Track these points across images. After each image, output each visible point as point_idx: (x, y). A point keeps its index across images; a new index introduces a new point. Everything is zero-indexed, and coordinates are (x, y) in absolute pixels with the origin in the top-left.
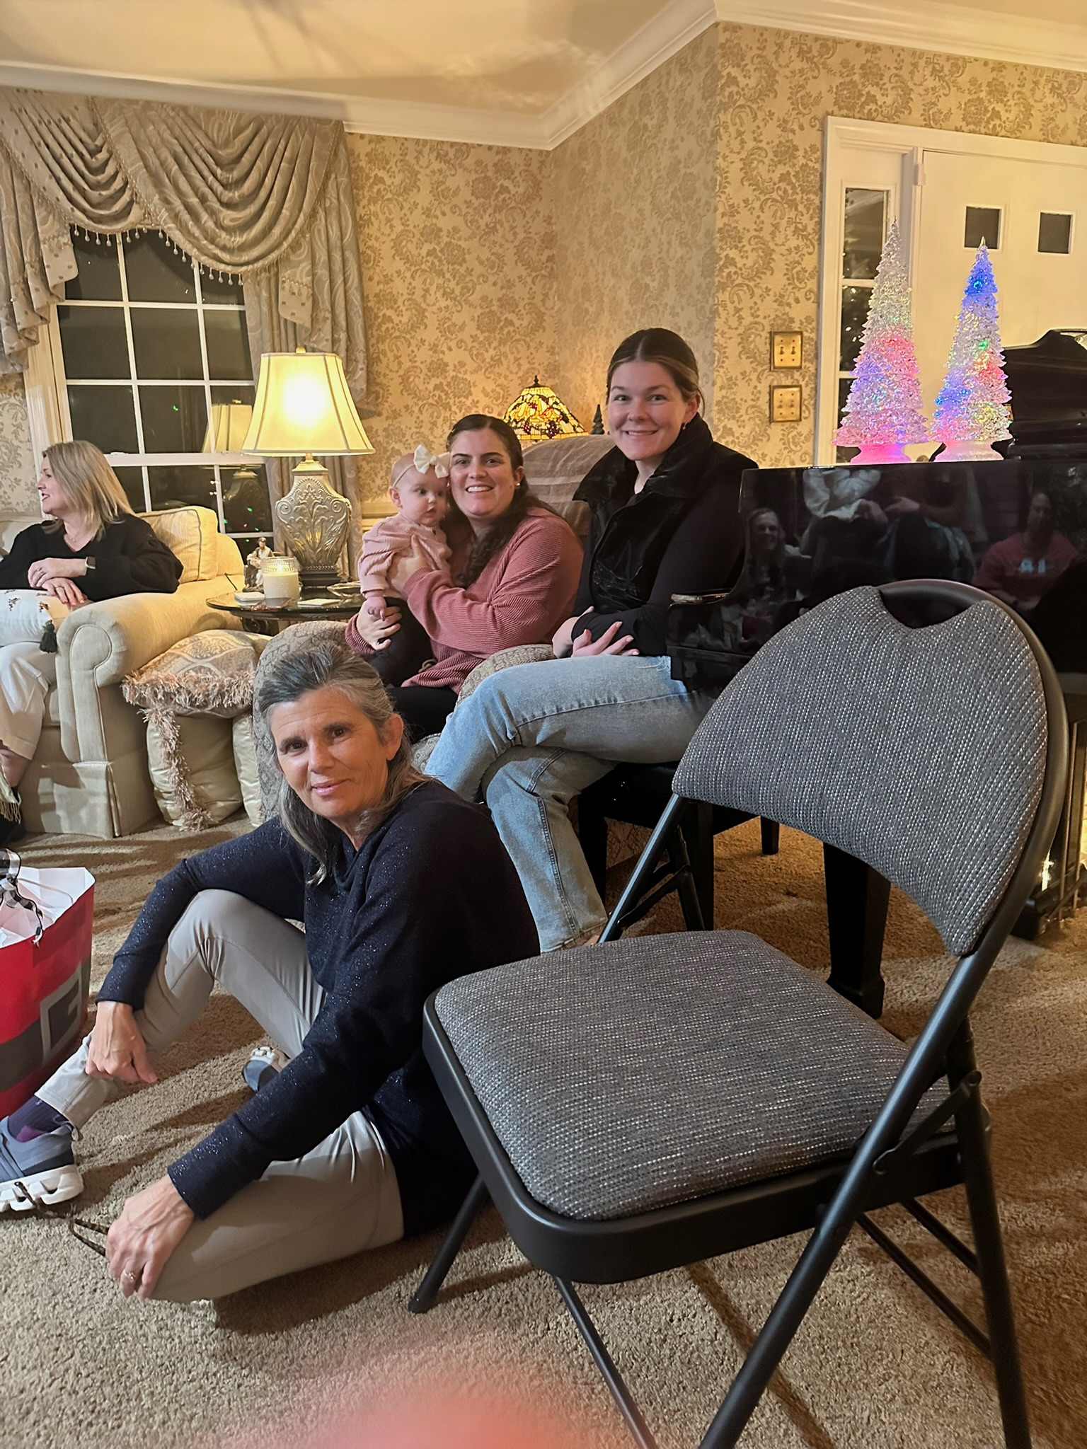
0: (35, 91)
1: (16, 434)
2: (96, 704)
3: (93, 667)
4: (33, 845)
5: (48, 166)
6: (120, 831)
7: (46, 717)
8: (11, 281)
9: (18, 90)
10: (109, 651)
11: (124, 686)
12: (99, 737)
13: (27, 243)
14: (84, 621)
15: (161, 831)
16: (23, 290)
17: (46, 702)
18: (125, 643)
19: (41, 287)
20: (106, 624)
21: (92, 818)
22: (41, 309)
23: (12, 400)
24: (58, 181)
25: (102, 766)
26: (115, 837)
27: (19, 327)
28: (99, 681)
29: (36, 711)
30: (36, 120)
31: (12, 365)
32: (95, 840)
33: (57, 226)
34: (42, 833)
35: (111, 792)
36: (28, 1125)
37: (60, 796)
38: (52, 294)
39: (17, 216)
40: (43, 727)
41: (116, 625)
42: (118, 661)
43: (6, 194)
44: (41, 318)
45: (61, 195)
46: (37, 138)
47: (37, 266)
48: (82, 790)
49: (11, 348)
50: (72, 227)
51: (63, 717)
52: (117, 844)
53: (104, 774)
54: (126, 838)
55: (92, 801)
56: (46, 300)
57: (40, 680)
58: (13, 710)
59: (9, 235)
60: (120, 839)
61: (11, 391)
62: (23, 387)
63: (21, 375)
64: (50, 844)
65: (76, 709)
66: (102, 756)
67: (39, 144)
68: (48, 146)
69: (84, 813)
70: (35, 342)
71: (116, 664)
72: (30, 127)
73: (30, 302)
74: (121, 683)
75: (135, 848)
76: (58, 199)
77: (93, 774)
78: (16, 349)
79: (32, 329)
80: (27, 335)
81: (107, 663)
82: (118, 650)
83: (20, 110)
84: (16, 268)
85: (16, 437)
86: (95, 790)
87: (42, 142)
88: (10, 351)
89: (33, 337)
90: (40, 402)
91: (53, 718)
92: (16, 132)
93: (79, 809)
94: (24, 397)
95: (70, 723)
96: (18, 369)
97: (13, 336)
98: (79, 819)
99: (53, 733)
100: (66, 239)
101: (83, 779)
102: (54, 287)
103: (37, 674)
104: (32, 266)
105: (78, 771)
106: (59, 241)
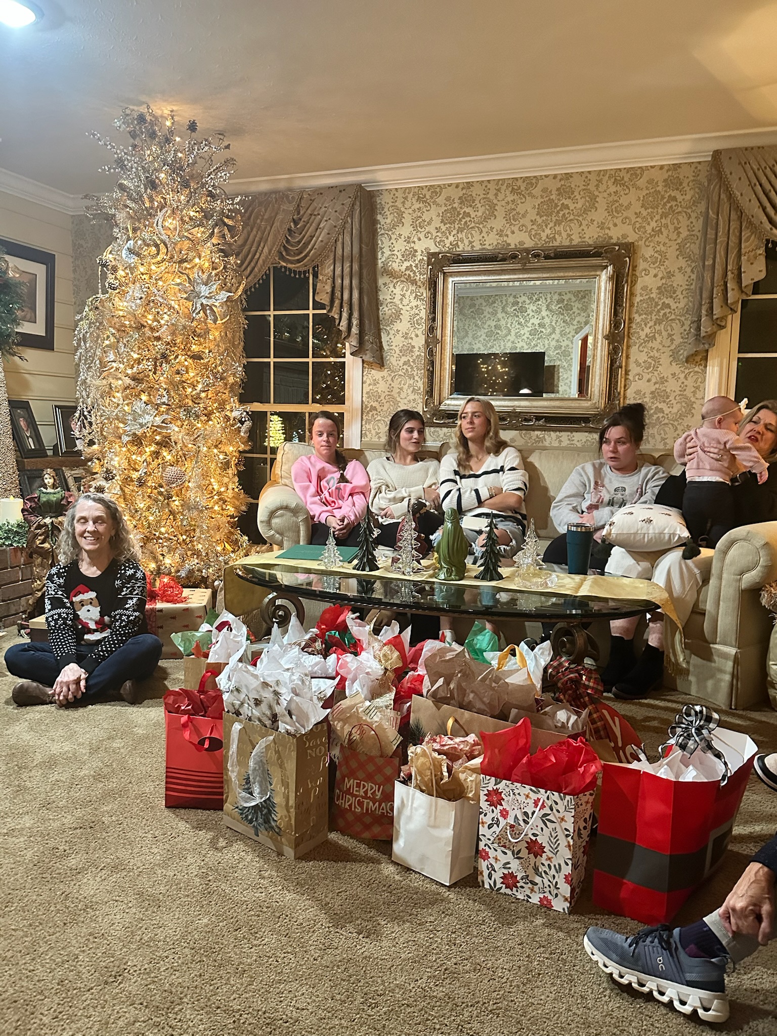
0: (759, 148)
1: (694, 393)
2: (737, 602)
3: (742, 573)
4: (668, 697)
5: (758, 199)
6: (736, 705)
7: (696, 604)
8: (715, 285)
9: (746, 149)
10: (757, 564)
11: (763, 593)
12: (735, 628)
13: (732, 257)
14: (742, 538)
15: (769, 714)
16: (722, 290)
17: (699, 593)
18: (771, 560)
19: (736, 287)
20: (759, 543)
21: (716, 689)
22: (732, 304)
23: (697, 369)
24: (764, 209)
25: (732, 651)
26: (731, 708)
27: (715, 317)
28: (744, 585)
29: (690, 599)
30: (755, 167)
31: (703, 344)
32: (716, 707)
33: (756, 242)
34: (675, 689)
35: (735, 673)
36: (696, 944)
37: (694, 666)
38: (742, 292)
39: (728, 239)
40: (693, 612)
41: (767, 544)
42: (763, 573)
43: (724, 223)
44: (731, 309)
45: (765, 219)
46: (754, 180)
47: (736, 272)
48: (713, 664)
49: (706, 332)
50: (768, 241)
51: (709, 606)
52: (734, 715)
53: (732, 658)
54: (741, 712)
55: (719, 676)
56: (738, 296)
57: (698, 576)
58: (675, 595)
59: (720, 253)
60: (735, 711)
61: (697, 362)
62: (706, 359)
63: (707, 351)
64: (680, 700)
65: (721, 603)
66: (734, 643)
67: (755, 185)
68: (761, 185)
69: (710, 683)
70: (723, 327)
71: (760, 574)
72: (751, 174)
73: (726, 298)
74: (760, 589)
75: (748, 723)
76: (761, 223)
77: (725, 656)
78: (709, 333)
79: (724, 318)
80: (719, 323)
81: (754, 573)
82: (764, 564)
83: (745, 163)
84: (720, 276)
85: (694, 395)
86: (723, 668)
87: (757, 183)
88: (705, 334)
89: (723, 324)
90: (716, 369)
91: (701, 606)
92: (740, 179)
93: (707, 679)
94: (706, 366)
95: (713, 612)
96: (707, 346)
97: (709, 323)
98: (705, 687)
99: (699, 617)
100: (762, 251)
101: (716, 658)
102: (746, 287)
103: (697, 571)
104: (732, 273)
105: (713, 650)
106: (756, 253)
